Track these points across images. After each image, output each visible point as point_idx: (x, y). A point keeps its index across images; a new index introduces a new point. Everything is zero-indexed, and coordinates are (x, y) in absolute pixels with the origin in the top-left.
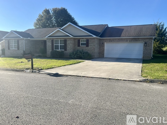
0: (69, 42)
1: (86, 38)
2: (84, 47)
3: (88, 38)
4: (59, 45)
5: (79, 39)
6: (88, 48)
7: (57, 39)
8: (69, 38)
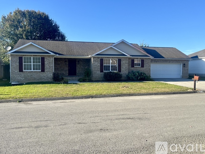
0: (124, 62)
1: (141, 58)
2: (138, 67)
3: (143, 58)
4: (110, 65)
5: (133, 59)
6: (143, 68)
7: (108, 58)
8: (124, 58)
